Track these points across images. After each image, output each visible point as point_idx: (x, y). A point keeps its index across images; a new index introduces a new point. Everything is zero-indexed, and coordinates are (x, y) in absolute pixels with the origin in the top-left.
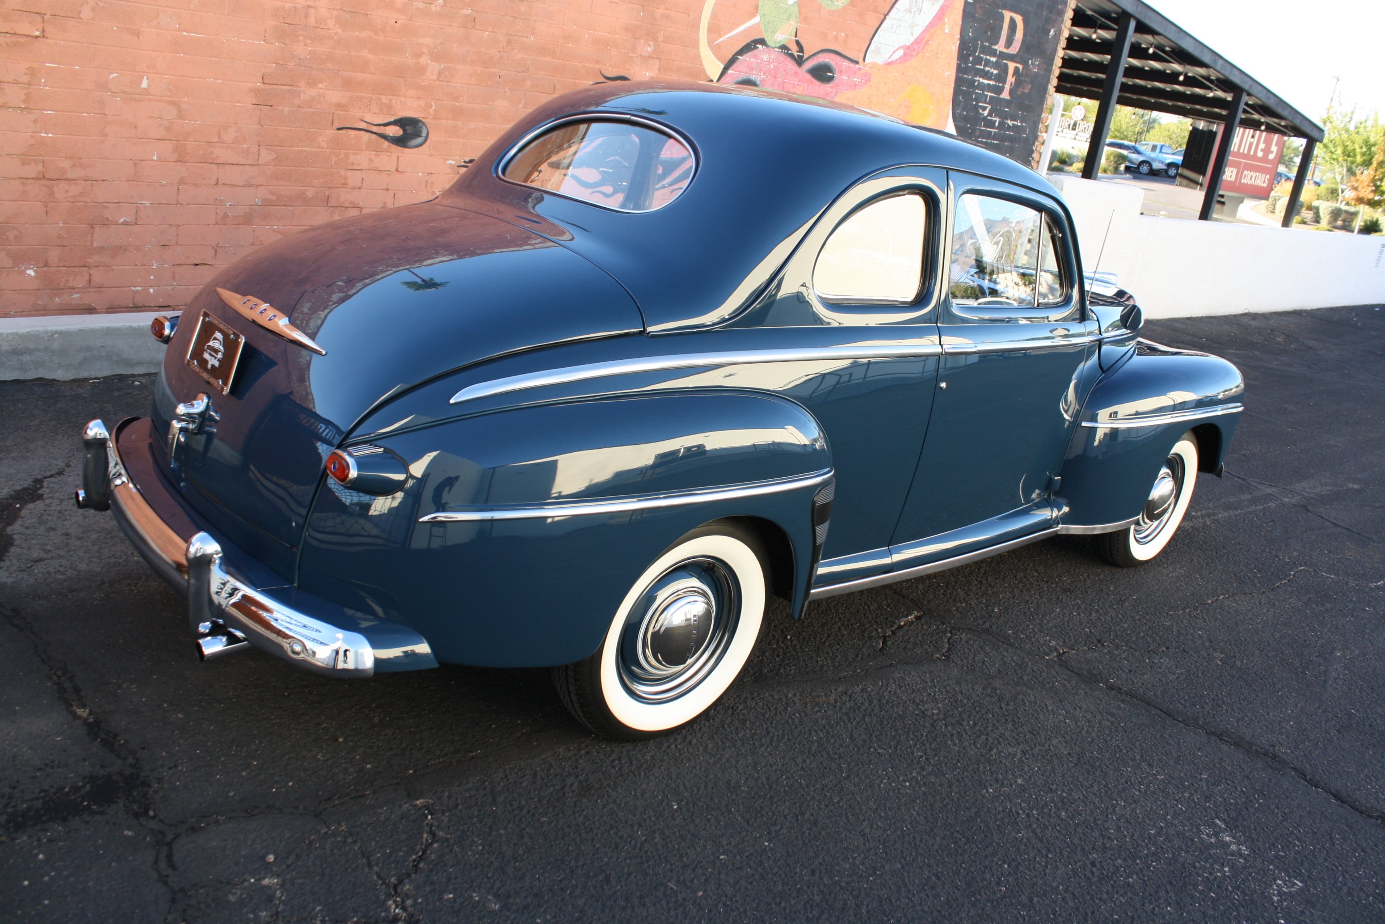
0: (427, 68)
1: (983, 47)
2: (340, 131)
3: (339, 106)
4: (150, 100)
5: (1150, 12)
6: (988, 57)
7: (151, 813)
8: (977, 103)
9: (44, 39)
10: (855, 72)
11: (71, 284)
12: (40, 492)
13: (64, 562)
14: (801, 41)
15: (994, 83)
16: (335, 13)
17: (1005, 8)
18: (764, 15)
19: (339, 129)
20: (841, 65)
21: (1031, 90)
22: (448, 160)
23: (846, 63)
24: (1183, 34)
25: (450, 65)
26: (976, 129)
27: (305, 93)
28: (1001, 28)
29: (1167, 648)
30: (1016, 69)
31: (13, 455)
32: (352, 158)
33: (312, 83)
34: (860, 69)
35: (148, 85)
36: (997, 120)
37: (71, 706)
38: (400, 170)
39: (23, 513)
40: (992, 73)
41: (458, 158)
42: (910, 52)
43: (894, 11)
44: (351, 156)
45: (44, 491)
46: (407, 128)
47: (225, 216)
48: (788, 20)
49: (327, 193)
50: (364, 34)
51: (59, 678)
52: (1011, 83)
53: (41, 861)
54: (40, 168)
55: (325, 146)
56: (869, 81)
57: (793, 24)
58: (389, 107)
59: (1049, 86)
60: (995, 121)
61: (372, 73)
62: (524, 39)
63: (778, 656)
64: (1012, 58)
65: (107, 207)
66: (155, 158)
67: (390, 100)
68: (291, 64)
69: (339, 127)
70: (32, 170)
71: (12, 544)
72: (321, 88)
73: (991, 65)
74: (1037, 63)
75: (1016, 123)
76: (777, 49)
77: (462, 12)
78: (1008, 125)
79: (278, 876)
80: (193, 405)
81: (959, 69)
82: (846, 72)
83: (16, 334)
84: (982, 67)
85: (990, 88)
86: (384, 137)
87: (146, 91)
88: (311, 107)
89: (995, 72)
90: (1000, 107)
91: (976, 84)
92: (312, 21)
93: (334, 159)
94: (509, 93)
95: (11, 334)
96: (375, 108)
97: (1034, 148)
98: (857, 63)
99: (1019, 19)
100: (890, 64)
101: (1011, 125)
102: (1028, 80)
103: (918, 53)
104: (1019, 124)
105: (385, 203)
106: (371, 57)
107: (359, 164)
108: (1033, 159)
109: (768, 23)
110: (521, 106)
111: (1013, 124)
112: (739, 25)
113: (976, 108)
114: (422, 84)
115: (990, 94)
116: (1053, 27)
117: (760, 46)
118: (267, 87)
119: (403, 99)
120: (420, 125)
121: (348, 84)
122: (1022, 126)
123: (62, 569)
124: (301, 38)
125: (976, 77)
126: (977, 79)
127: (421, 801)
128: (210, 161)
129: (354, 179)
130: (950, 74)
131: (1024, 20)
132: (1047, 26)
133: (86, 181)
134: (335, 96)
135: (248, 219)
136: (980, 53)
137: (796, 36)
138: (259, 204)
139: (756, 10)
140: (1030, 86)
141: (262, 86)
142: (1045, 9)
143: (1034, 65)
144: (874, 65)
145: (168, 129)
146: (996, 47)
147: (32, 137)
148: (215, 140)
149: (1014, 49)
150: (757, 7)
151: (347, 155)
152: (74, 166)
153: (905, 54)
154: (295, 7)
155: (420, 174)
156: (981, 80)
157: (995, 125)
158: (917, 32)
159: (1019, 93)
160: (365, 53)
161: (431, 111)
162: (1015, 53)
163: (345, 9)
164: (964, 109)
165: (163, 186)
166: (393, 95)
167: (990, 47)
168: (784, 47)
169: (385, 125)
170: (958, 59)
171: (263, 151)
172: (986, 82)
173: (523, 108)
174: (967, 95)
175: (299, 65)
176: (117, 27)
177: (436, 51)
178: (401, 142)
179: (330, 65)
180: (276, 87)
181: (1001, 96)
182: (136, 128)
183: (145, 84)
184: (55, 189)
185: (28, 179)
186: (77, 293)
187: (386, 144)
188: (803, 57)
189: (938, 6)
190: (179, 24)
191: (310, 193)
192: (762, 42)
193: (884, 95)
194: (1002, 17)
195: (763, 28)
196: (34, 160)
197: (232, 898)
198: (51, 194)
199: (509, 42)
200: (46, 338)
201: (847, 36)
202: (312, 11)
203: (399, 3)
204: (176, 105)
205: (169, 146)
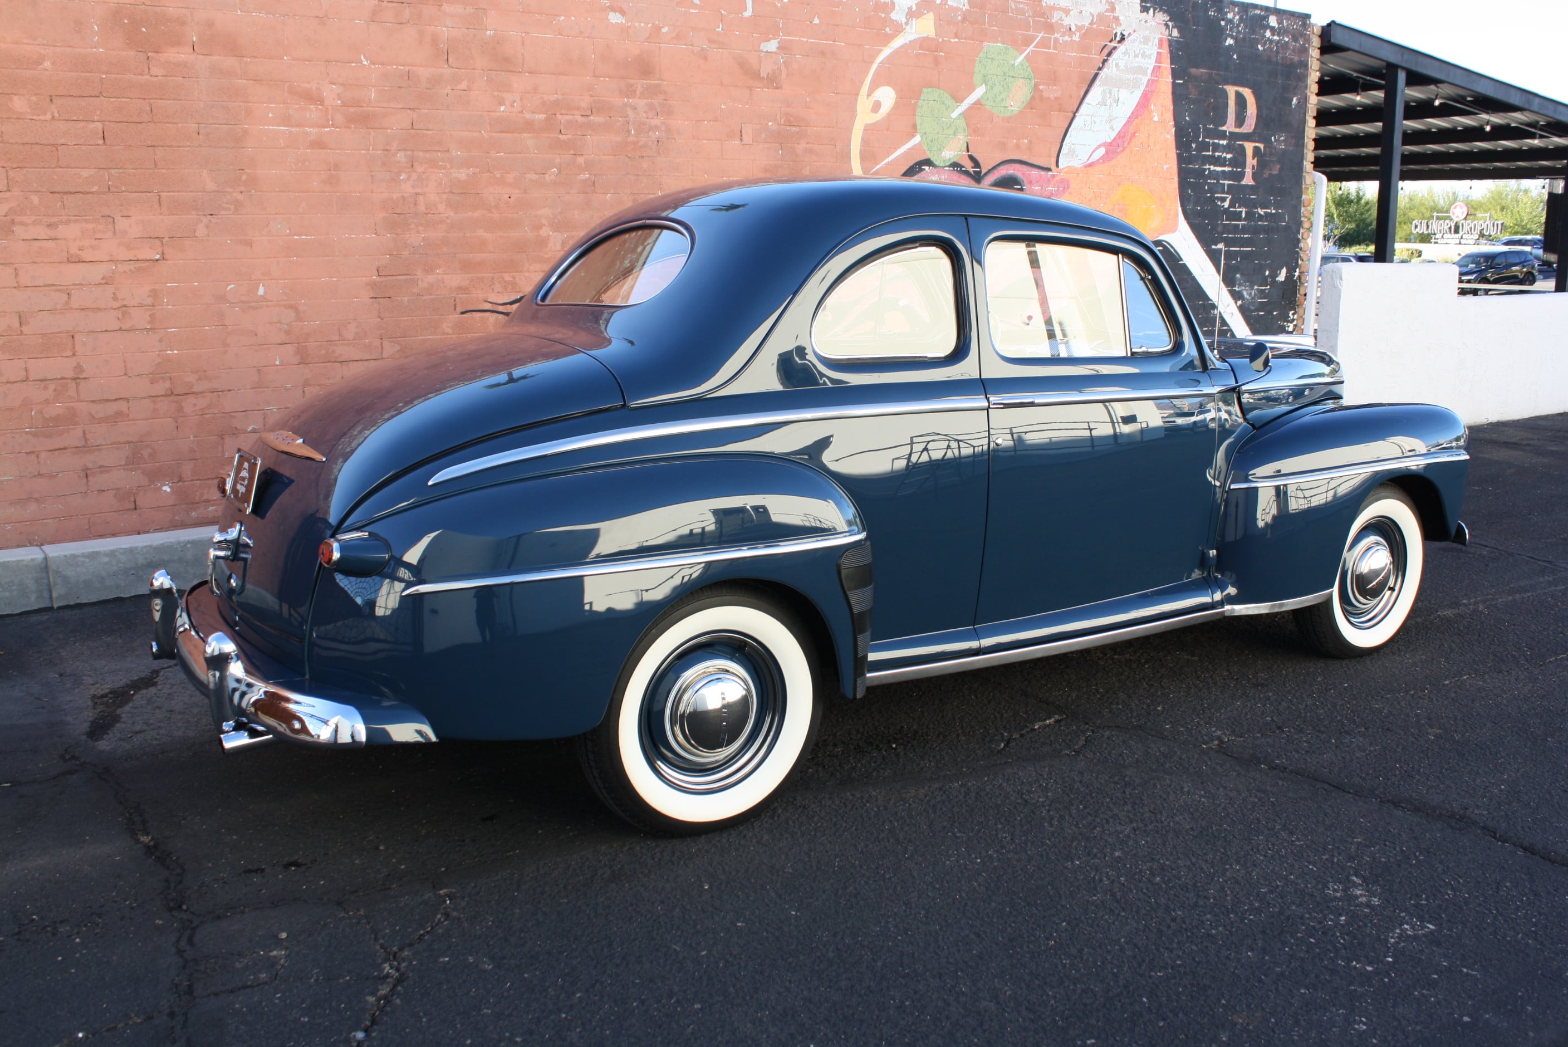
0: (549, 239)
1: (1206, 130)
2: (464, 315)
3: (460, 289)
4: (267, 306)
5: (1421, 59)
6: (1216, 141)
7: (184, 907)
8: (1212, 194)
9: (164, 262)
10: (1049, 180)
11: (205, 497)
12: (155, 680)
13: (162, 732)
14: (975, 155)
15: (1230, 169)
16: (445, 196)
17: (1227, 83)
18: (925, 133)
19: (463, 313)
20: (1030, 175)
21: (1280, 170)
23: (1035, 172)
24: (1474, 77)
25: (573, 233)
26: (1218, 224)
27: (422, 281)
28: (1226, 105)
29: (1366, 729)
30: (1256, 149)
31: (137, 653)
33: (429, 270)
34: (1053, 176)
35: (265, 292)
36: (1244, 210)
37: (137, 834)
39: (135, 698)
40: (1225, 157)
42: (1113, 149)
43: (1084, 106)
45: (160, 679)
48: (955, 134)
50: (477, 214)
51: (131, 814)
52: (1253, 167)
53: (77, 943)
54: (168, 384)
55: (451, 332)
56: (1068, 188)
57: (962, 139)
58: (514, 284)
59: (1305, 163)
60: (1241, 212)
61: (490, 252)
63: (875, 762)
64: (1248, 137)
65: (235, 417)
66: (277, 363)
67: (514, 278)
68: (406, 253)
69: (463, 310)
70: (161, 388)
71: (118, 721)
72: (439, 274)
73: (1221, 149)
74: (1282, 138)
75: (1269, 211)
76: (947, 168)
77: (579, 177)
78: (1259, 214)
79: (286, 949)
80: (227, 533)
81: (1180, 159)
82: (1037, 182)
83: (150, 546)
84: (1210, 153)
85: (1225, 175)
87: (263, 298)
88: (430, 294)
89: (1229, 156)
90: (1244, 196)
91: (1206, 173)
92: (422, 208)
95: (146, 547)
96: (498, 287)
97: (1300, 237)
98: (1049, 170)
99: (1247, 93)
100: (1090, 165)
101: (1262, 213)
102: (1275, 159)
103: (1123, 150)
104: (1274, 211)
106: (488, 236)
108: (1301, 249)
109: (932, 141)
111: (1265, 212)
112: (896, 149)
113: (1212, 199)
114: (546, 256)
115: (1226, 182)
116: (1295, 95)
117: (927, 168)
118: (383, 279)
119: (527, 274)
121: (467, 266)
122: (1277, 212)
123: (158, 737)
124: (413, 226)
125: (1205, 165)
126: (1207, 167)
127: (445, 890)
128: (333, 360)
130: (1171, 165)
131: (1255, 93)
132: (1286, 95)
133: (213, 392)
134: (455, 280)
136: (1204, 138)
137: (968, 151)
139: (914, 130)
140: (1278, 166)
141: (379, 279)
142: (1279, 76)
143: (1280, 141)
144: (1071, 170)
145: (288, 333)
146: (1224, 128)
147: (159, 355)
148: (336, 338)
149: (1250, 125)
150: (914, 127)
152: (199, 379)
153: (1107, 152)
154: (403, 196)
156: (1212, 168)
157: (1241, 216)
158: (1118, 125)
159: (1265, 176)
160: (481, 233)
162: (1251, 131)
163: (454, 191)
164: (1196, 204)
165: (287, 390)
166: (516, 272)
167: (1216, 129)
168: (955, 165)
169: (512, 303)
170: (1177, 149)
171: (386, 343)
172: (1219, 169)
174: (1197, 188)
175: (414, 253)
176: (231, 240)
177: (556, 221)
179: (445, 249)
180: (392, 278)
181: (1243, 183)
182: (256, 335)
183: (261, 291)
184: (184, 404)
185: (158, 396)
186: (213, 505)
188: (980, 172)
189: (1138, 94)
190: (289, 229)
192: (928, 162)
193: (1090, 201)
194: (1225, 95)
195: (926, 148)
196: (162, 378)
197: (238, 965)
198: (180, 409)
200: (180, 549)
201: (1030, 142)
202: (421, 198)
203: (510, 177)
204: (294, 308)
205: (290, 349)
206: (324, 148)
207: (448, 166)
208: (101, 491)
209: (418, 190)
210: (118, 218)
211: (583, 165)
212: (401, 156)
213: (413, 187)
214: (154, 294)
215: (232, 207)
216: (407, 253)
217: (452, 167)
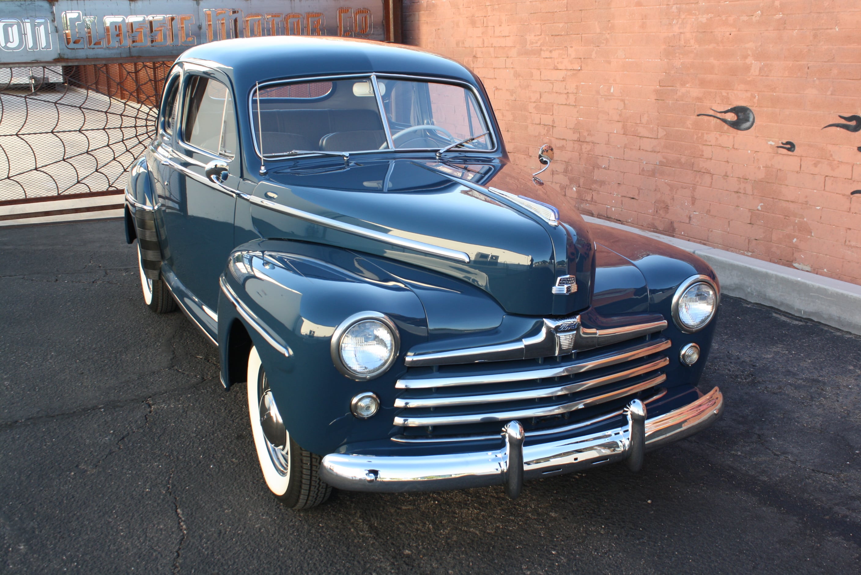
0: (751, 66)
2: (700, 117)
3: (699, 99)
4: (614, 99)
9: (581, 71)
11: (586, 198)
16: (694, 34)
19: (698, 115)
22: (769, 141)
25: (768, 62)
27: (679, 91)
32: (706, 137)
33: (683, 84)
38: (735, 147)
41: (777, 140)
44: (705, 135)
46: (740, 114)
47: (643, 170)
49: (692, 161)
50: (711, 46)
55: (691, 127)
58: (726, 99)
61: (716, 74)
62: (829, 31)
66: (615, 132)
67: (728, 93)
69: (698, 114)
72: (687, 87)
77: (775, 17)
86: (725, 121)
87: (612, 94)
88: (682, 100)
92: (682, 42)
93: (695, 137)
94: (817, 82)
96: (718, 100)
105: (726, 173)
106: (715, 62)
107: (710, 141)
110: (829, 93)
114: (748, 79)
118: (662, 88)
119: (736, 92)
120: (748, 112)
121: (703, 83)
124: (677, 55)
128: (637, 135)
129: (707, 152)
134: (696, 92)
135: (653, 173)
138: (658, 164)
141: (659, 88)
145: (620, 115)
148: (638, 122)
151: (703, 134)
154: (673, 35)
155: (749, 151)
160: (712, 60)
161: (755, 100)
163: (700, 31)
165: (618, 148)
166: (730, 90)
169: (726, 112)
171: (660, 130)
173: (832, 94)
175: (676, 72)
177: (756, 52)
178: (736, 125)
179: (690, 71)
180: (665, 88)
182: (609, 114)
183: (612, 91)
184: (582, 147)
187: (726, 127)
190: (626, 55)
191: (683, 160)
199: (815, 36)
202: (682, 35)
203: (731, 20)
204: (623, 101)
205: (620, 125)
206: (641, 6)
207: (697, 14)
208: (556, 183)
209: (681, 31)
210: (569, 48)
211: (779, 6)
212: (674, 9)
213: (679, 28)
214: (577, 87)
215: (605, 42)
216: (673, 72)
217: (699, 14)
